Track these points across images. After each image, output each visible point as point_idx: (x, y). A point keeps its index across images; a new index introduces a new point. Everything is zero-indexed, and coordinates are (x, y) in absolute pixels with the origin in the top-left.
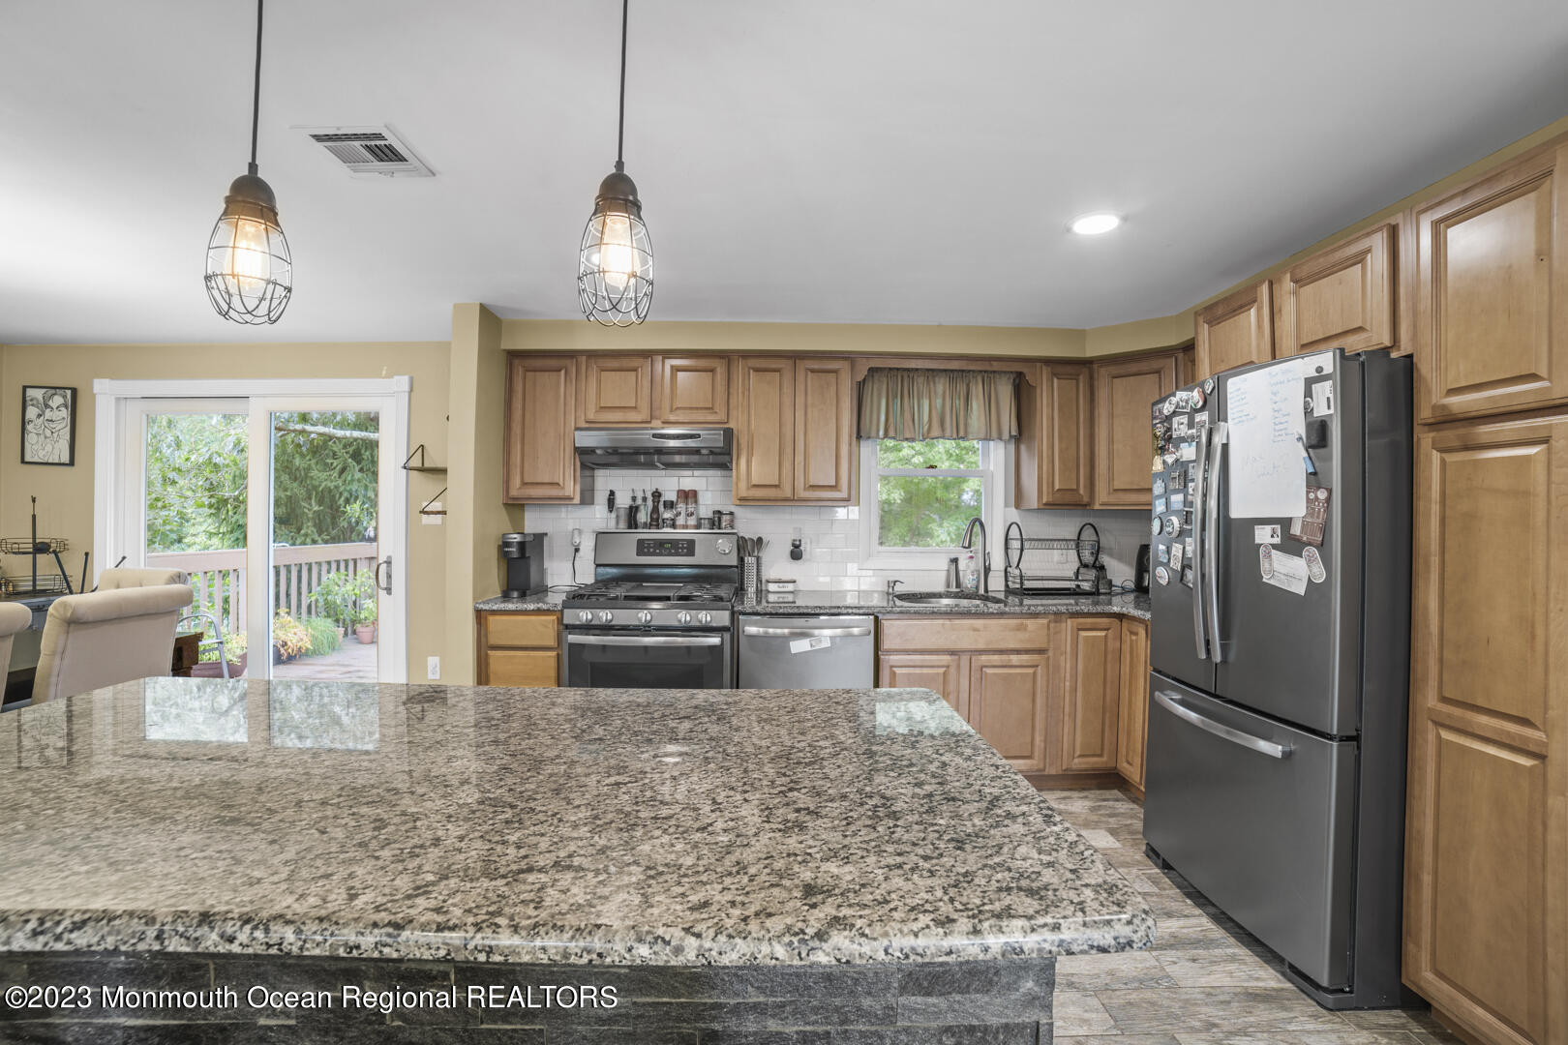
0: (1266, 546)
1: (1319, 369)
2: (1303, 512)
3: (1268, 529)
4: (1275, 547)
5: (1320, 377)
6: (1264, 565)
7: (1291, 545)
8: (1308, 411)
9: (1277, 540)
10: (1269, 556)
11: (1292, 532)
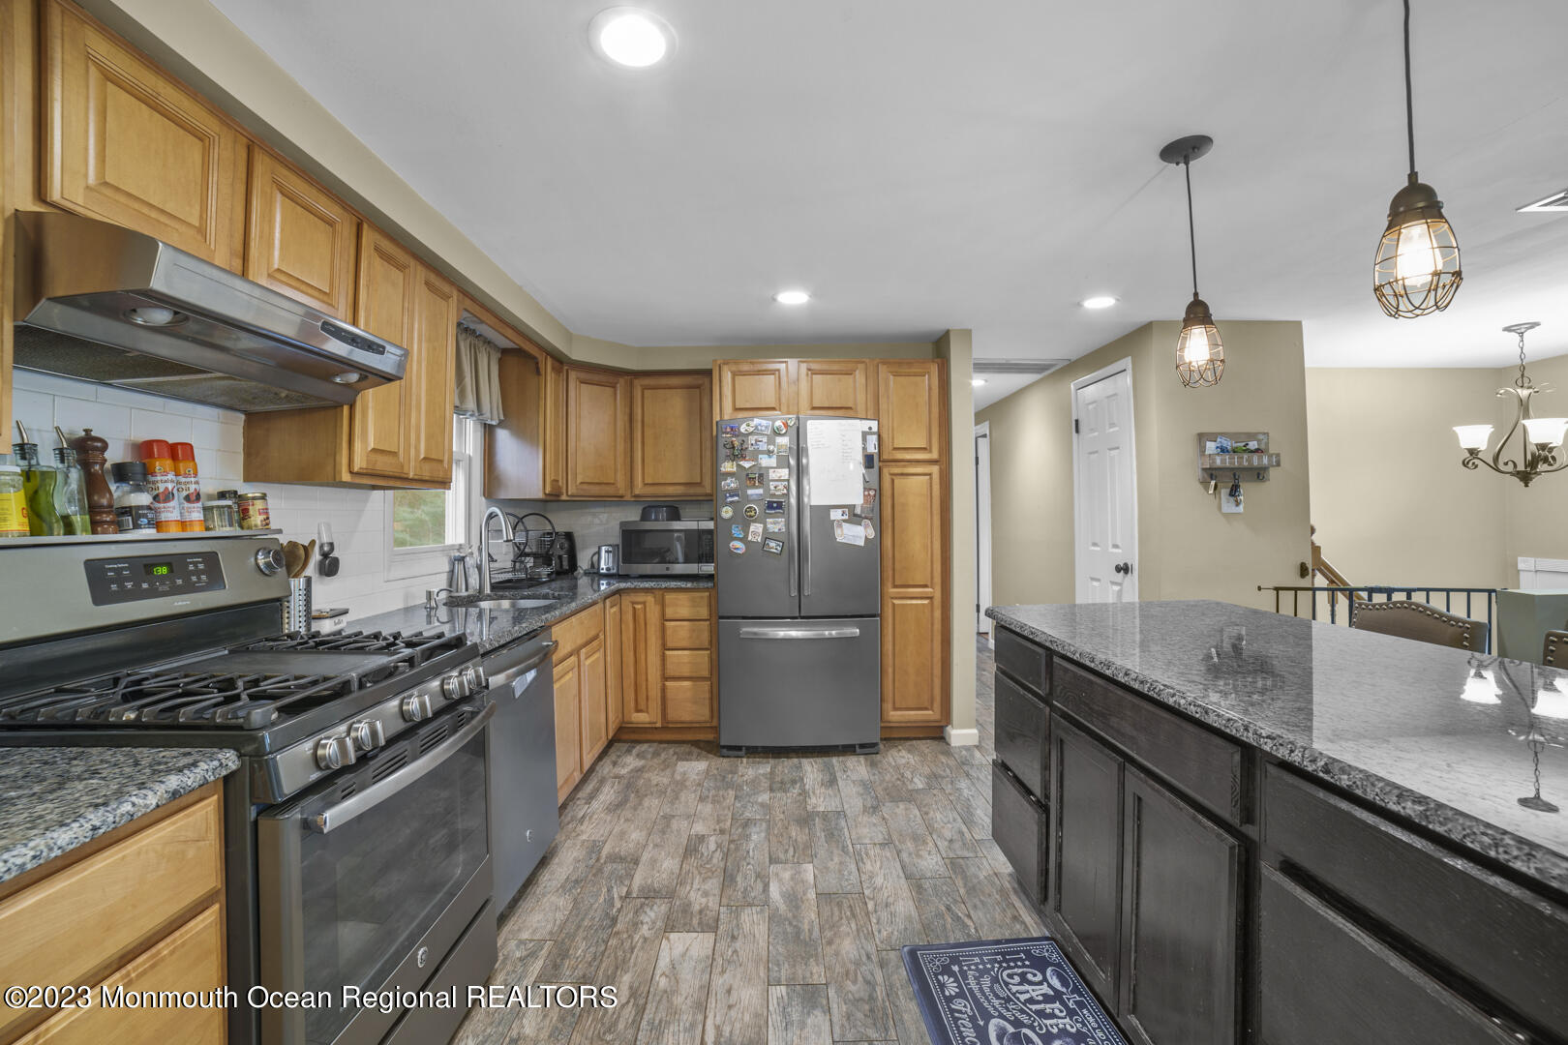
0: (838, 521)
1: (870, 428)
2: (862, 502)
3: (840, 511)
4: (845, 521)
5: (870, 432)
6: (838, 532)
7: (854, 517)
8: (864, 449)
9: (846, 517)
10: (840, 526)
11: (856, 512)
